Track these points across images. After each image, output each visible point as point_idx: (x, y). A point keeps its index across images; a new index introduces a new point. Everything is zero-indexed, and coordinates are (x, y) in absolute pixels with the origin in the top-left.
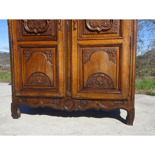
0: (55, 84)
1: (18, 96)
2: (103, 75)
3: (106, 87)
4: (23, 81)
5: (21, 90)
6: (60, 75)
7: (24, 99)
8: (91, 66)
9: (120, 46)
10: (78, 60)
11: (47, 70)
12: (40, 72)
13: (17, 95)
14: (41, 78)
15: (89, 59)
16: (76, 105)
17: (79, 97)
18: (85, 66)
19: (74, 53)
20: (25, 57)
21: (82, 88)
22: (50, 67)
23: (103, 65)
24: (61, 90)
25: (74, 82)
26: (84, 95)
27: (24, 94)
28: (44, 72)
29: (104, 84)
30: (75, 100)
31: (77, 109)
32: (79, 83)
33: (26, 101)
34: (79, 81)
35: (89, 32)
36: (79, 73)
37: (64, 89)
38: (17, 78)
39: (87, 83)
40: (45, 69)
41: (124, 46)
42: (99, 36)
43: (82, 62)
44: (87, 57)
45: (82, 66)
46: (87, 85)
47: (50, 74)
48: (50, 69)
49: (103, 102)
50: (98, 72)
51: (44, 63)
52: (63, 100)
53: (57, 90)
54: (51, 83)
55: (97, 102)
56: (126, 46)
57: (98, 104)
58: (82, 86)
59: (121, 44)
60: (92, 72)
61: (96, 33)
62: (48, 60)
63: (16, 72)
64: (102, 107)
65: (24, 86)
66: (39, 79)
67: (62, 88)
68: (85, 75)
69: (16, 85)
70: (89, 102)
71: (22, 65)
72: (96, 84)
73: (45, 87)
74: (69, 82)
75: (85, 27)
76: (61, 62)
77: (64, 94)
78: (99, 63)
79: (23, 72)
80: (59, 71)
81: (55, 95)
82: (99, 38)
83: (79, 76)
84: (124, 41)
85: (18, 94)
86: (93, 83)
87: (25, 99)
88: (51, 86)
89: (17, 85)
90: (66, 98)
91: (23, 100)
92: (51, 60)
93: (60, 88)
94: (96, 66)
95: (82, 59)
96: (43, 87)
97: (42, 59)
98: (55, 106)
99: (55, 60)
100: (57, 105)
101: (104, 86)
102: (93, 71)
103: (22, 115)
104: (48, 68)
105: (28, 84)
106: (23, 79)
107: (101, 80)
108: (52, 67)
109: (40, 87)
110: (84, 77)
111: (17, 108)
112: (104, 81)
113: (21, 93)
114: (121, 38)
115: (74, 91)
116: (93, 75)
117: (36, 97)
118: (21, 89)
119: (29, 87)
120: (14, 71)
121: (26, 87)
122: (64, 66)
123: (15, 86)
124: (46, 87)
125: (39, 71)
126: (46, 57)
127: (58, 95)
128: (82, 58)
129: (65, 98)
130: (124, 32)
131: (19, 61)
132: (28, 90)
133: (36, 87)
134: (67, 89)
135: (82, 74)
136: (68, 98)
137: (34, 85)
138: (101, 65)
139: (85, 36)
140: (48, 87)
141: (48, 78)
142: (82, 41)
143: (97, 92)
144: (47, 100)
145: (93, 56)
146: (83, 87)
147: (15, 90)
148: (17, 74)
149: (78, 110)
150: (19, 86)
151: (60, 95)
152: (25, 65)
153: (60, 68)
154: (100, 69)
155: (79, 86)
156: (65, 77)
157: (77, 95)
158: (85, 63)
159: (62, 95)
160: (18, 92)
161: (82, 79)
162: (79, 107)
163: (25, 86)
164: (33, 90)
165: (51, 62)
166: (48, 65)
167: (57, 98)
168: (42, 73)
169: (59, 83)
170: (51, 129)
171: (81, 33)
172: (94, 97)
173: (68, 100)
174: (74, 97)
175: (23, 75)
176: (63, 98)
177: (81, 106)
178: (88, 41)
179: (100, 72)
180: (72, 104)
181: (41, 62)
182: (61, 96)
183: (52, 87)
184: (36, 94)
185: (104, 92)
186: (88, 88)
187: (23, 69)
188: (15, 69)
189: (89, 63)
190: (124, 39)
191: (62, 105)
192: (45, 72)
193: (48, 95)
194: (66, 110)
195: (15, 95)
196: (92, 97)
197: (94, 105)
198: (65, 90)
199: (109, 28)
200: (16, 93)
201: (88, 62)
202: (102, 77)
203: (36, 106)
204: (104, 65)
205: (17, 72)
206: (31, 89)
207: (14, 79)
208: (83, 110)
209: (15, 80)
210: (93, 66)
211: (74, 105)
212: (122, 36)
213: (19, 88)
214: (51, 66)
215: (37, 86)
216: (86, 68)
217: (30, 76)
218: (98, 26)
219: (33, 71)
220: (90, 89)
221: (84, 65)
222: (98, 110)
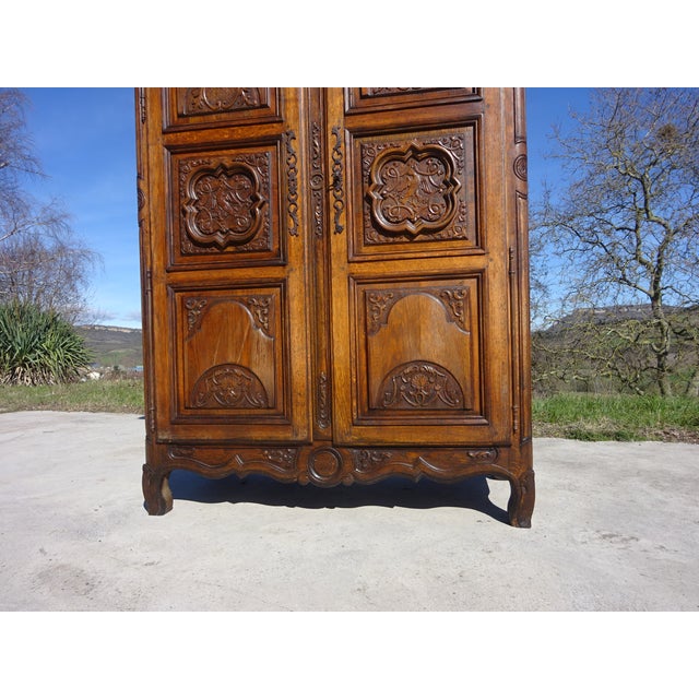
0: (280, 400)
1: (165, 442)
2: (431, 368)
3: (440, 405)
4: (181, 392)
5: (173, 423)
6: (294, 371)
7: (184, 452)
8: (394, 342)
9: (477, 277)
10: (352, 324)
11: (255, 357)
12: (234, 365)
13: (160, 437)
14: (235, 384)
15: (384, 321)
16: (347, 466)
17: (358, 441)
18: (374, 341)
19: (336, 303)
20: (188, 317)
21: (366, 410)
22: (263, 346)
23: (429, 337)
24: (299, 418)
25: (341, 393)
26: (372, 434)
27: (183, 435)
28: (245, 364)
29: (433, 395)
30: (345, 451)
31: (352, 477)
32: (354, 394)
33: (189, 455)
34: (354, 388)
35: (382, 238)
36: (354, 364)
37: (308, 416)
38: (163, 383)
39: (380, 393)
40: (249, 354)
41: (491, 277)
42: (412, 247)
43: (362, 327)
44: (379, 312)
45: (362, 342)
46: (380, 402)
47: (264, 370)
48: (265, 352)
49: (434, 454)
50: (414, 358)
51: (246, 334)
52: (306, 450)
53: (287, 420)
54: (266, 398)
55: (413, 455)
56: (497, 274)
57: (416, 462)
58: (366, 404)
59: (482, 271)
60: (394, 358)
61: (404, 239)
62: (257, 327)
63: (158, 366)
64: (430, 469)
65: (182, 408)
66: (230, 385)
67: (304, 411)
68: (373, 371)
69: (158, 407)
70: (389, 454)
71: (179, 343)
72: (409, 396)
73: (247, 412)
74: (324, 392)
75: (369, 224)
76: (299, 330)
77: (309, 430)
78: (417, 332)
79: (180, 365)
80: (293, 359)
81: (280, 435)
82: (413, 255)
83: (354, 373)
84: (491, 260)
85: (164, 436)
86: (398, 394)
87: (187, 449)
88: (268, 408)
89: (163, 406)
90: (317, 444)
91: (182, 455)
92: (266, 325)
93: (295, 413)
94: (408, 341)
95: (362, 321)
96: (243, 412)
97: (239, 324)
98: (280, 473)
99: (278, 323)
100: (286, 468)
101: (435, 401)
102: (398, 357)
103: (177, 503)
104: (258, 352)
105: (194, 402)
106: (181, 388)
107: (423, 384)
108: (271, 347)
109: (232, 412)
110: (372, 376)
111: (162, 480)
112: (432, 386)
113: (173, 431)
114: (480, 251)
115: (341, 421)
116: (397, 369)
117: (221, 444)
118: (173, 419)
119: (199, 412)
120: (154, 364)
121: (189, 412)
122: (309, 342)
123: (155, 410)
124: (252, 412)
125: (231, 359)
126: (251, 317)
127: (287, 435)
128: (363, 318)
129: (310, 444)
130: (490, 234)
131: (169, 332)
132: (197, 421)
133: (220, 412)
134: (317, 416)
135: (364, 368)
136: (320, 443)
137: (215, 405)
138: (422, 336)
139: (372, 249)
140: (257, 412)
141: (257, 382)
142: (362, 265)
143: (412, 422)
144: (256, 453)
145: (396, 310)
146: (369, 409)
147: (156, 423)
148: (164, 371)
149: (354, 483)
150: (167, 410)
151: (297, 435)
152: (186, 344)
153: (296, 349)
154: (419, 350)
155: (355, 404)
156: (310, 378)
157: (350, 433)
158: (372, 331)
159: (302, 435)
160: (164, 429)
161: (365, 382)
162: (357, 474)
163: (186, 408)
164: (210, 421)
165: (266, 331)
166: (258, 342)
167: (285, 445)
168: (240, 366)
169: (294, 398)
170: (268, 545)
171: (358, 241)
172: (403, 437)
173: (321, 450)
174: (339, 440)
175: (181, 376)
176: (306, 443)
177: (362, 468)
178: (382, 264)
179: (420, 358)
180: (335, 463)
181: (238, 331)
182: (300, 438)
183: (272, 411)
184: (220, 432)
185: (435, 422)
186: (385, 409)
187: (180, 356)
188: (158, 356)
189: (385, 330)
190: (491, 255)
191: (303, 466)
192: (249, 362)
193: (258, 434)
194: (315, 482)
195: (157, 438)
196: (397, 440)
197: (406, 464)
198: (311, 418)
199: (442, 224)
200: (160, 433)
201: (382, 329)
202: (428, 373)
203: (223, 473)
204: (433, 337)
205: (163, 366)
206: (206, 417)
207: (155, 386)
208: (371, 482)
209: (157, 391)
210: (397, 340)
211: (340, 468)
212: (482, 248)
213: (167, 416)
214: (269, 344)
215: (225, 407)
216: (375, 349)
217: (202, 378)
218: (410, 220)
219: (211, 363)
220: (390, 413)
221: (369, 338)
222: (417, 480)
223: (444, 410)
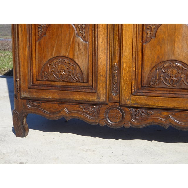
0: (90, 78)
1: (25, 98)
2: (179, 65)
3: (183, 86)
4: (34, 71)
5: (30, 88)
6: (99, 62)
7: (36, 104)
8: (158, 47)
10: (135, 36)
11: (77, 53)
12: (65, 57)
13: (23, 95)
14: (65, 68)
15: (154, 35)
16: (127, 117)
17: (134, 104)
18: (147, 46)
20: (39, 28)
21: (140, 87)
22: (82, 47)
23: (180, 46)
24: (101, 89)
25: (126, 76)
26: (142, 101)
27: (35, 95)
28: (71, 57)
29: (180, 80)
30: (126, 109)
31: (130, 124)
32: (134, 77)
33: (38, 106)
34: (134, 74)
36: (134, 60)
37: (106, 88)
38: (24, 65)
39: (148, 78)
40: (74, 51)
43: (140, 38)
44: (151, 30)
45: (140, 47)
46: (148, 83)
47: (82, 61)
48: (82, 51)
49: (178, 114)
50: (171, 58)
51: (72, 39)
52: (104, 107)
53: (94, 90)
54: (82, 77)
55: (165, 114)
57: (167, 118)
58: (140, 84)
60: (158, 57)
62: (79, 35)
63: (21, 55)
64: (175, 122)
65: (35, 80)
66: (62, 68)
67: (104, 85)
68: (145, 64)
69: (22, 78)
70: (152, 112)
71: (33, 43)
72: (166, 80)
73: (72, 84)
74: (116, 75)
76: (103, 38)
77: (106, 96)
78: (173, 43)
79: (34, 56)
80: (99, 55)
81: (90, 98)
83: (134, 65)
85: (25, 95)
86: (159, 79)
87: (37, 103)
88: (84, 83)
89: (24, 78)
90: (110, 104)
91: (34, 106)
92: (84, 34)
93: (99, 86)
94: (167, 48)
95: (141, 35)
96: (69, 84)
97: (68, 33)
98: (89, 119)
99: (91, 35)
100: (93, 116)
101: (181, 84)
102: (161, 57)
103: (31, 131)
104: (79, 50)
105: (42, 77)
106: (34, 69)
107: (174, 73)
108: (86, 48)
109: (63, 84)
110: (145, 67)
111: (23, 119)
112: (180, 75)
113: (30, 92)
115: (125, 92)
116: (160, 64)
117: (56, 101)
118: (30, 86)
119: (44, 83)
120: (19, 54)
121: (39, 82)
122: (108, 46)
123: (20, 80)
124: (74, 84)
125: (63, 54)
126: (75, 29)
127: (95, 99)
128: (141, 33)
129: (107, 104)
131: (28, 36)
132: (43, 88)
133: (56, 83)
134: (111, 88)
135: (140, 62)
136: (113, 104)
137: (54, 79)
138: (176, 46)
140: (77, 84)
141: (78, 68)
143: (166, 95)
144: (76, 107)
145: (161, 29)
146: (142, 86)
147: (20, 88)
148: (25, 58)
149: (131, 127)
150: (26, 80)
151: (99, 99)
152: (37, 43)
153: (101, 50)
154: (173, 53)
155: (133, 83)
156: (108, 66)
157: (130, 99)
158: (146, 41)
159: (102, 99)
160: (25, 91)
161: (140, 70)
162: (132, 122)
163: (37, 80)
164: (51, 88)
165: (84, 38)
166: (79, 45)
167: (93, 104)
168: (68, 58)
169: (99, 78)
170: (83, 157)
172: (160, 104)
173: (113, 107)
174: (123, 103)
175: (34, 62)
176: (104, 103)
177: (136, 119)
179: (173, 58)
180: (120, 115)
181: (67, 38)
182: (101, 100)
183: (86, 85)
184: (56, 95)
185: (180, 96)
186: (151, 87)
187: (34, 50)
188: (21, 50)
189: (154, 40)
191: (102, 116)
192: (74, 56)
193: (77, 97)
194: (109, 125)
195: (21, 96)
196: (157, 105)
197: (161, 119)
198: (108, 90)
200: (22, 93)
201: (153, 40)
202: (177, 67)
203: (57, 117)
204: (182, 46)
205: (24, 55)
206: (48, 86)
207: (19, 67)
208: (140, 127)
209: (21, 70)
210: (161, 47)
211: (123, 118)
213: (27, 84)
214: (85, 46)
215: (59, 81)
216: (147, 51)
217: (46, 64)
219: (52, 55)
220: (154, 89)
221: (144, 45)
222: (167, 128)
223: (185, 89)
